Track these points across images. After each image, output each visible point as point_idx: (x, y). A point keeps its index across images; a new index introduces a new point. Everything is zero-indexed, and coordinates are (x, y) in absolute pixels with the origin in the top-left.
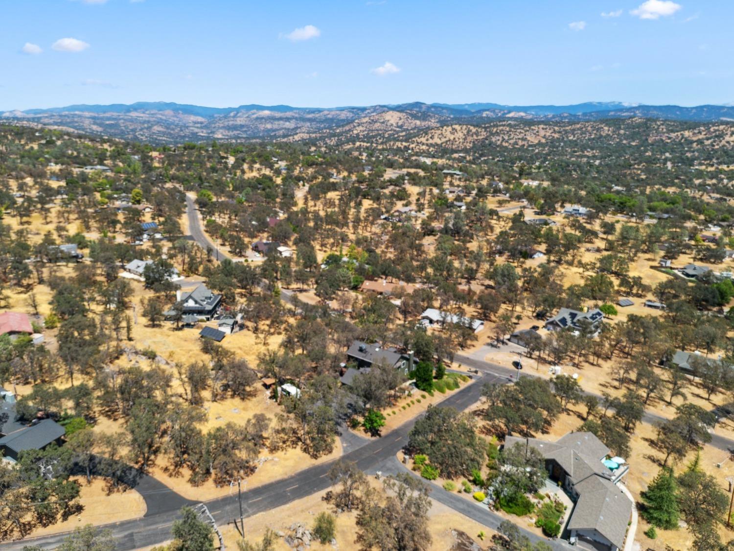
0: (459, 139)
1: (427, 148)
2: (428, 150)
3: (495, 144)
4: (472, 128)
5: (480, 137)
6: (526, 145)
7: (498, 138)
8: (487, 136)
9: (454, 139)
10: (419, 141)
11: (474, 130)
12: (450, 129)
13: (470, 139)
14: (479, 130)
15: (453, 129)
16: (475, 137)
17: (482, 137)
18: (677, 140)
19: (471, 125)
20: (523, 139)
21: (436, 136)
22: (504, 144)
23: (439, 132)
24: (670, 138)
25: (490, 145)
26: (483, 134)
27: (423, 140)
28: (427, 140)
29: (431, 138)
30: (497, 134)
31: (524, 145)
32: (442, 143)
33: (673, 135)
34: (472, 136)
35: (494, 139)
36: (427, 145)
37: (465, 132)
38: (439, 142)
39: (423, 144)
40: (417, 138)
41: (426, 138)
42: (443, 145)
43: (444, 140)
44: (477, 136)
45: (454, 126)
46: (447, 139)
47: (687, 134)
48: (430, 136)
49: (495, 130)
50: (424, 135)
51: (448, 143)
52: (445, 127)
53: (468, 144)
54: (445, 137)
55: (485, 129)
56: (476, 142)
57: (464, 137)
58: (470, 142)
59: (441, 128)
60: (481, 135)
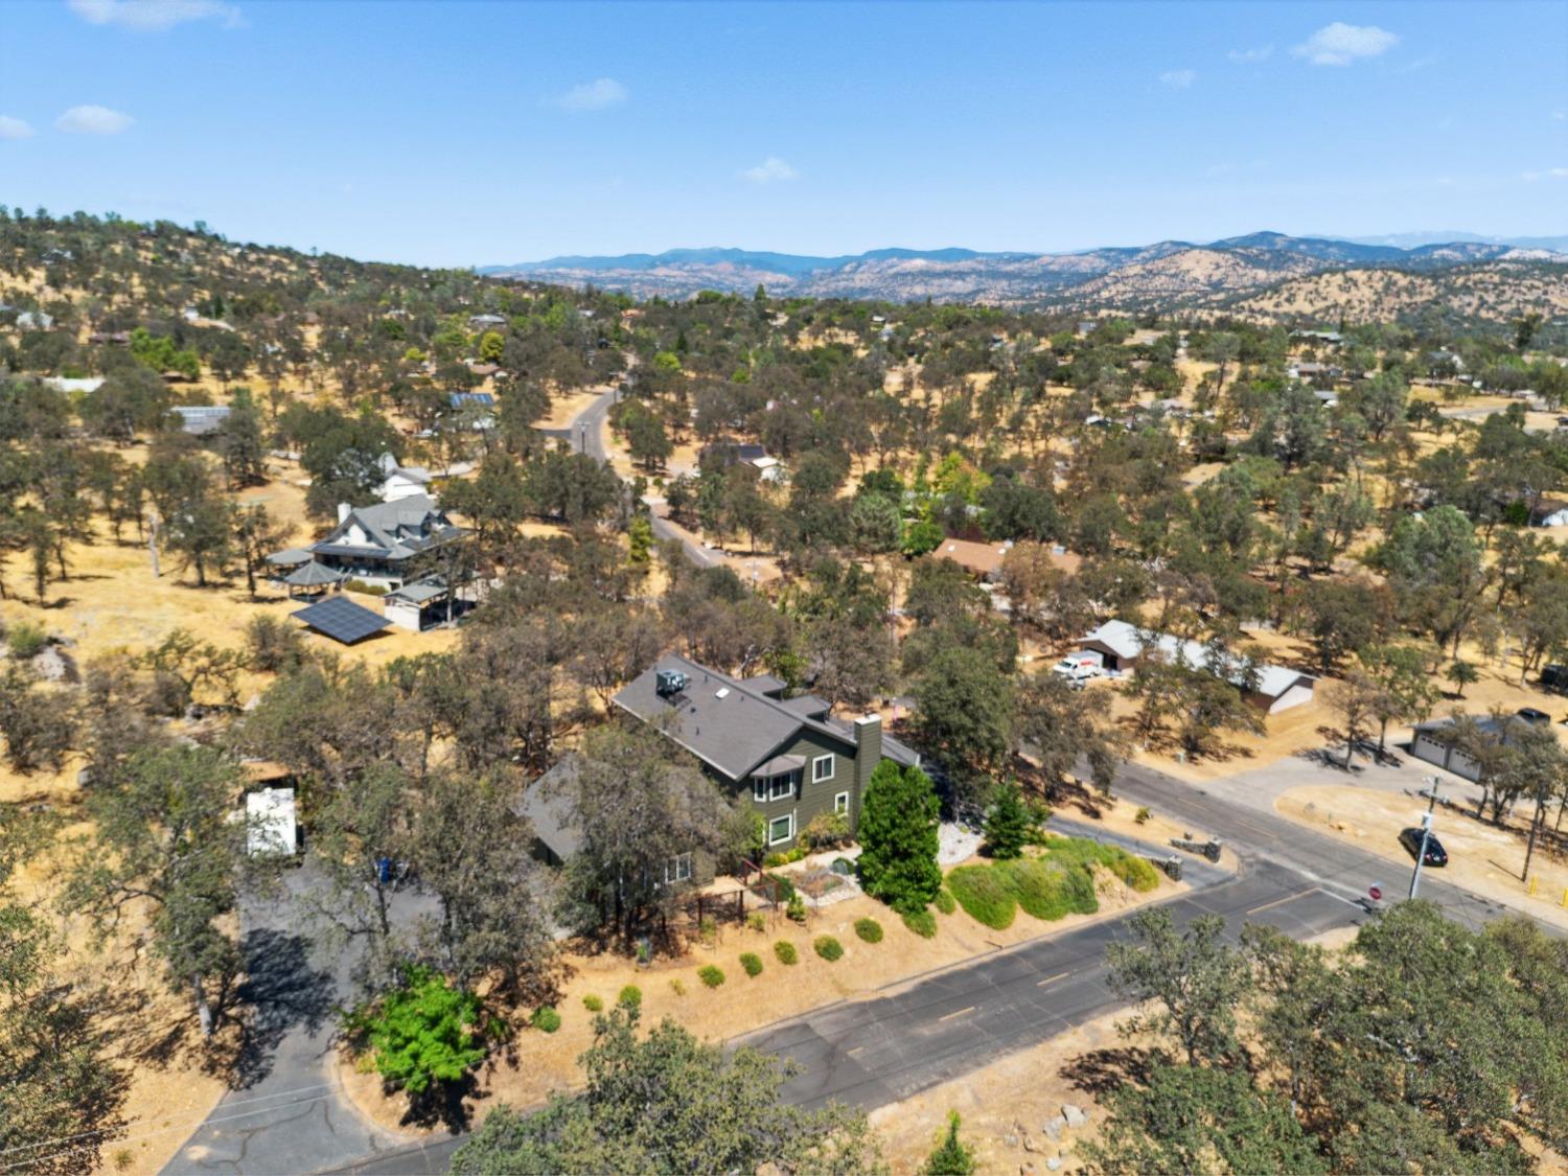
0: (1361, 302)
3: (1460, 314)
4: (1397, 276)
5: (1418, 299)
6: (1547, 316)
7: (1467, 299)
8: (1439, 296)
9: (1349, 301)
10: (1256, 306)
11: (1402, 281)
12: (1339, 279)
13: (1390, 301)
14: (1418, 281)
15: (1347, 280)
16: (1405, 298)
17: (1425, 298)
19: (1397, 270)
20: (1538, 303)
21: (1301, 296)
22: (1485, 314)
23: (1311, 286)
25: (1444, 315)
26: (1429, 290)
27: (1268, 305)
28: (1277, 305)
29: (1288, 300)
30: (1467, 290)
31: (1540, 316)
32: (1315, 312)
34: (1398, 295)
35: (1455, 303)
36: (1276, 315)
37: (1379, 286)
38: (1308, 309)
39: (1266, 314)
40: (1251, 301)
41: (1275, 299)
42: (1317, 316)
43: (1320, 304)
44: (1411, 296)
45: (1351, 274)
46: (1329, 303)
48: (1286, 295)
49: (1461, 281)
50: (1269, 294)
51: (1332, 311)
52: (1326, 276)
53: (1385, 314)
54: (1325, 299)
55: (1435, 278)
56: (1407, 311)
57: (1375, 298)
58: (1391, 311)
59: (1315, 278)
60: (1421, 294)
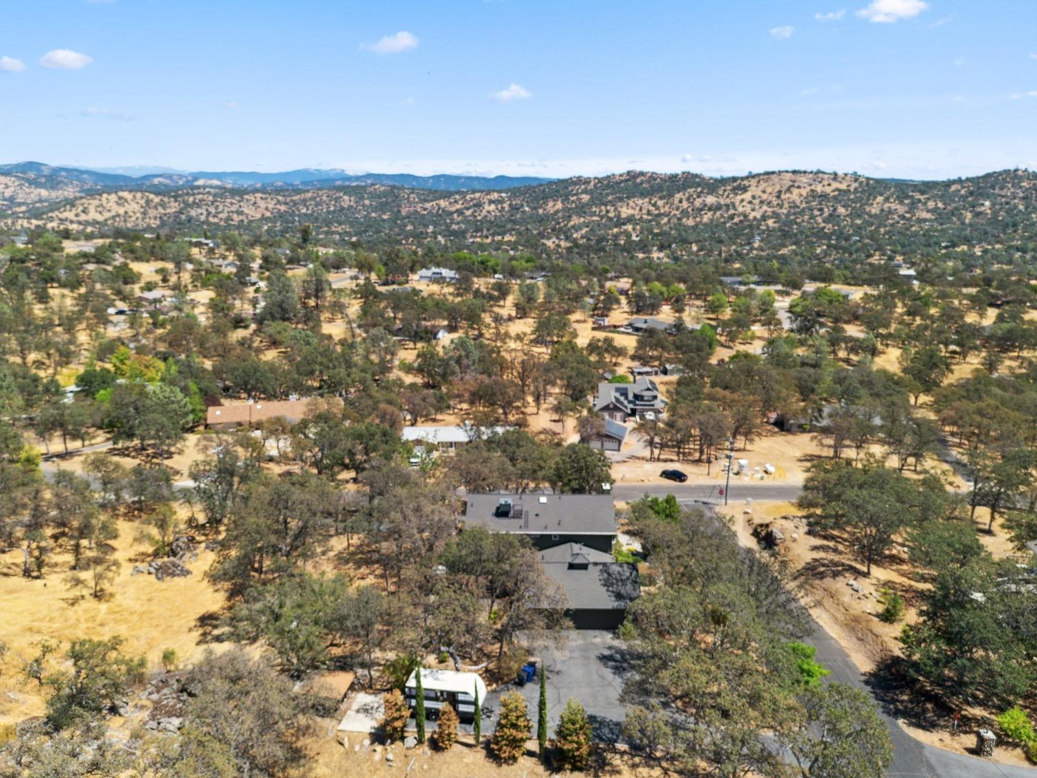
0: (134, 212)
1: (81, 227)
2: (83, 230)
3: (198, 220)
4: (152, 196)
5: (168, 211)
6: (246, 221)
7: (199, 211)
8: (181, 209)
9: (126, 213)
10: (62, 216)
11: (157, 200)
12: (113, 197)
13: (152, 213)
14: (166, 199)
15: (120, 198)
16: (161, 210)
17: (174, 210)
18: (435, 212)
19: (151, 192)
20: (239, 213)
21: (92, 209)
22: (211, 219)
23: (96, 202)
24: (425, 209)
25: (189, 221)
26: (173, 207)
27: (70, 215)
28: (77, 215)
29: (84, 211)
30: (197, 205)
31: (242, 221)
32: (106, 220)
33: (428, 205)
34: (156, 207)
35: (193, 213)
36: (80, 223)
37: (143, 202)
38: (100, 218)
39: (72, 222)
40: (57, 213)
41: (74, 212)
42: (110, 222)
43: (107, 215)
44: (164, 209)
45: (121, 194)
46: (113, 213)
47: (443, 203)
48: (81, 208)
49: (191, 199)
50: (68, 207)
51: (117, 219)
52: (105, 196)
53: (152, 221)
54: (109, 211)
55: (176, 198)
56: (166, 218)
57: (142, 210)
58: (155, 218)
59: (98, 197)
60: (170, 207)
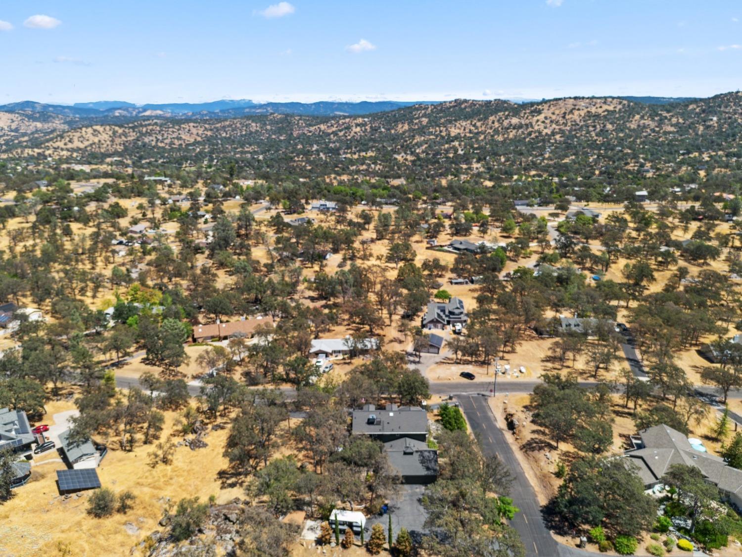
0: (105, 141)
1: (69, 153)
2: (71, 155)
3: (150, 145)
4: (117, 128)
5: (129, 139)
6: (184, 144)
7: (151, 138)
8: (138, 137)
9: (100, 141)
10: (55, 145)
11: (120, 131)
12: (90, 130)
13: (118, 141)
14: (127, 130)
15: (95, 131)
16: (123, 138)
17: (133, 138)
18: (317, 133)
19: (116, 125)
20: (179, 138)
21: (75, 139)
22: (160, 144)
23: (78, 134)
24: (310, 132)
25: (144, 146)
26: (132, 136)
27: (60, 144)
28: (65, 144)
29: (70, 141)
30: (149, 134)
31: (181, 145)
32: (86, 147)
33: (312, 129)
34: (120, 137)
35: (146, 140)
36: (68, 150)
37: (111, 133)
38: (82, 146)
39: (62, 150)
40: (51, 143)
41: (63, 142)
42: (89, 148)
43: (87, 143)
44: (126, 137)
45: (95, 127)
46: (91, 142)
47: (323, 127)
48: (68, 139)
49: (144, 130)
50: (59, 138)
51: (94, 146)
52: (84, 129)
53: (118, 147)
54: (88, 140)
55: (133, 128)
56: (127, 144)
57: (111, 139)
58: (120, 144)
59: (79, 130)
60: (130, 136)
